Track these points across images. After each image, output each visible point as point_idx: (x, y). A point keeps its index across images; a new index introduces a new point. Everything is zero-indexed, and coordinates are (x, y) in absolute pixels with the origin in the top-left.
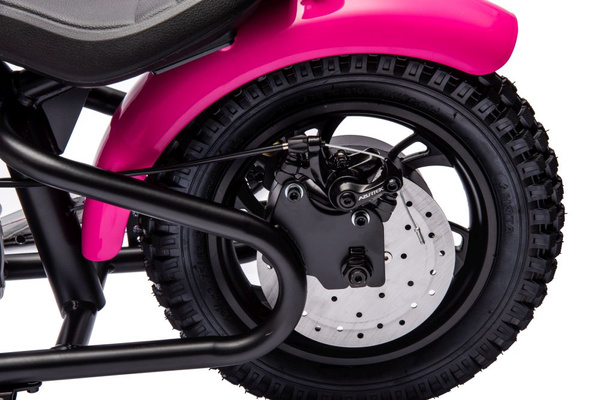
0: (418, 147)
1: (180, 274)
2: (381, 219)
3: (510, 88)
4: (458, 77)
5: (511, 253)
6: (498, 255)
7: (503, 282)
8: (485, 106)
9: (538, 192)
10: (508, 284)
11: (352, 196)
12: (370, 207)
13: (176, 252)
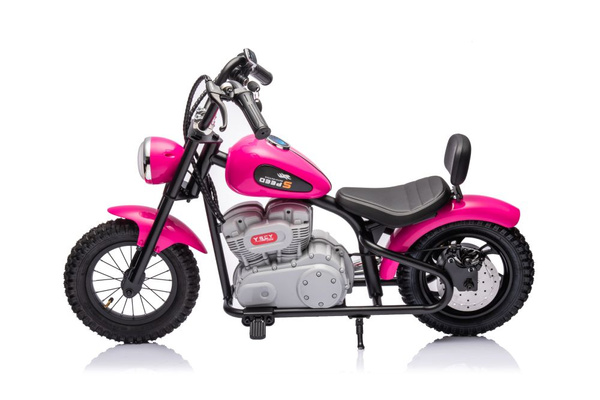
0: (488, 248)
1: (410, 285)
2: (477, 270)
3: (518, 231)
4: (502, 228)
5: (517, 283)
6: (513, 284)
7: (514, 293)
8: (510, 237)
9: (526, 264)
10: (516, 294)
11: (470, 262)
12: (474, 266)
13: (409, 278)
